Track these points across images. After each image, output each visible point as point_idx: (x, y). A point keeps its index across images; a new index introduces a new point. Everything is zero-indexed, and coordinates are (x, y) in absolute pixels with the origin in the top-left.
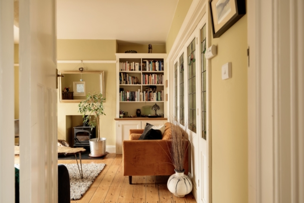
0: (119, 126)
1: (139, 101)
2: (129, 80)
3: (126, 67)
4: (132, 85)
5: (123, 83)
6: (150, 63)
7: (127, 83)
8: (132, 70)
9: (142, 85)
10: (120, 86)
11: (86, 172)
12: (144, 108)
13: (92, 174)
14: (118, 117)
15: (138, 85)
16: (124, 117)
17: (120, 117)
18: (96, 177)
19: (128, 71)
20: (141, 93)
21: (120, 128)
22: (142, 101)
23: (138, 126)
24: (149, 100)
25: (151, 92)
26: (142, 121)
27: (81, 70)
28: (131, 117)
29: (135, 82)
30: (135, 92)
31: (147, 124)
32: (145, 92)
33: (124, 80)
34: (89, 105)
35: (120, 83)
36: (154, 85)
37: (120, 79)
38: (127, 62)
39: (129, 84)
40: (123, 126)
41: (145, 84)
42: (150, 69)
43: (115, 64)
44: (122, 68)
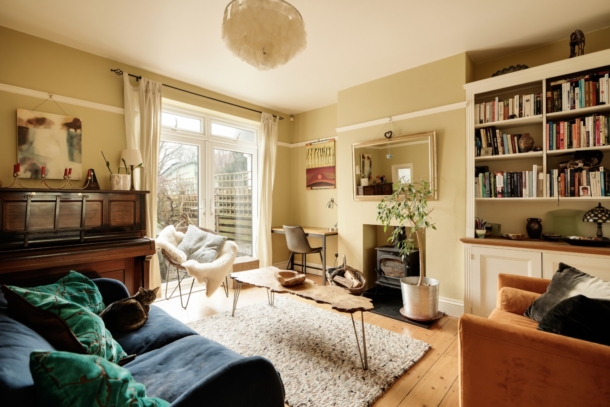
0: (473, 257)
1: (534, 198)
2: (503, 145)
3: (493, 113)
4: (512, 155)
5: (487, 153)
6: (574, 85)
7: (496, 152)
8: (513, 116)
9: (544, 153)
10: (477, 162)
11: (379, 353)
12: (553, 215)
13: (391, 365)
14: (470, 234)
15: (531, 153)
16: (486, 236)
17: (476, 236)
18: (397, 378)
19: (500, 121)
20: (543, 176)
21: (477, 263)
22: (546, 197)
23: (529, 264)
24: (573, 194)
25: (581, 170)
26: (546, 253)
27: (389, 135)
28: (508, 238)
29: (522, 146)
30: (520, 175)
31: (563, 267)
32: (555, 172)
33: (489, 145)
34: (399, 205)
35: (478, 154)
36: (592, 148)
37: (476, 145)
38: (497, 99)
39: (504, 153)
40: (483, 259)
41: (558, 148)
42: (577, 102)
43: (463, 111)
44: (482, 118)
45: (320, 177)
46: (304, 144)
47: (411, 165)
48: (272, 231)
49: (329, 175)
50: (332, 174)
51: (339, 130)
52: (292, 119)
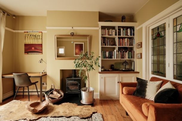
1: (116, 59)
2: (107, 43)
3: (105, 33)
5: (103, 45)
6: (123, 29)
7: (105, 45)
8: (110, 35)
9: (117, 46)
10: (101, 47)
14: (100, 70)
17: (102, 71)
19: (107, 36)
20: (117, 53)
21: (103, 79)
22: (118, 59)
23: (116, 78)
24: (123, 58)
25: (124, 52)
26: (120, 74)
27: (72, 34)
29: (112, 44)
30: (112, 52)
32: (120, 52)
33: (104, 43)
36: (126, 46)
38: (106, 29)
39: (108, 45)
40: (105, 78)
41: (120, 46)
42: (124, 34)
43: (98, 30)
44: (103, 34)
45: (33, 48)
46: (23, 31)
47: (64, 47)
48: (3, 77)
49: (39, 48)
50: (40, 48)
51: (47, 28)
52: (14, 17)
